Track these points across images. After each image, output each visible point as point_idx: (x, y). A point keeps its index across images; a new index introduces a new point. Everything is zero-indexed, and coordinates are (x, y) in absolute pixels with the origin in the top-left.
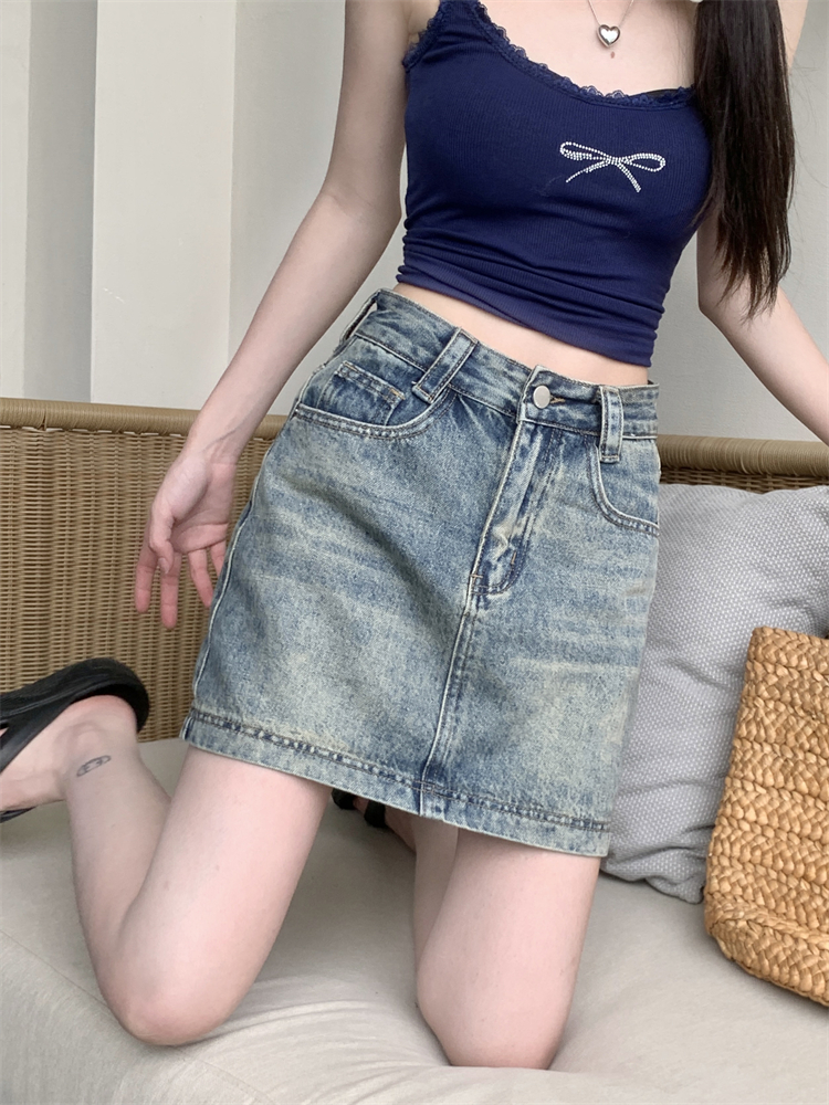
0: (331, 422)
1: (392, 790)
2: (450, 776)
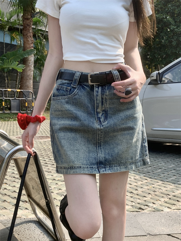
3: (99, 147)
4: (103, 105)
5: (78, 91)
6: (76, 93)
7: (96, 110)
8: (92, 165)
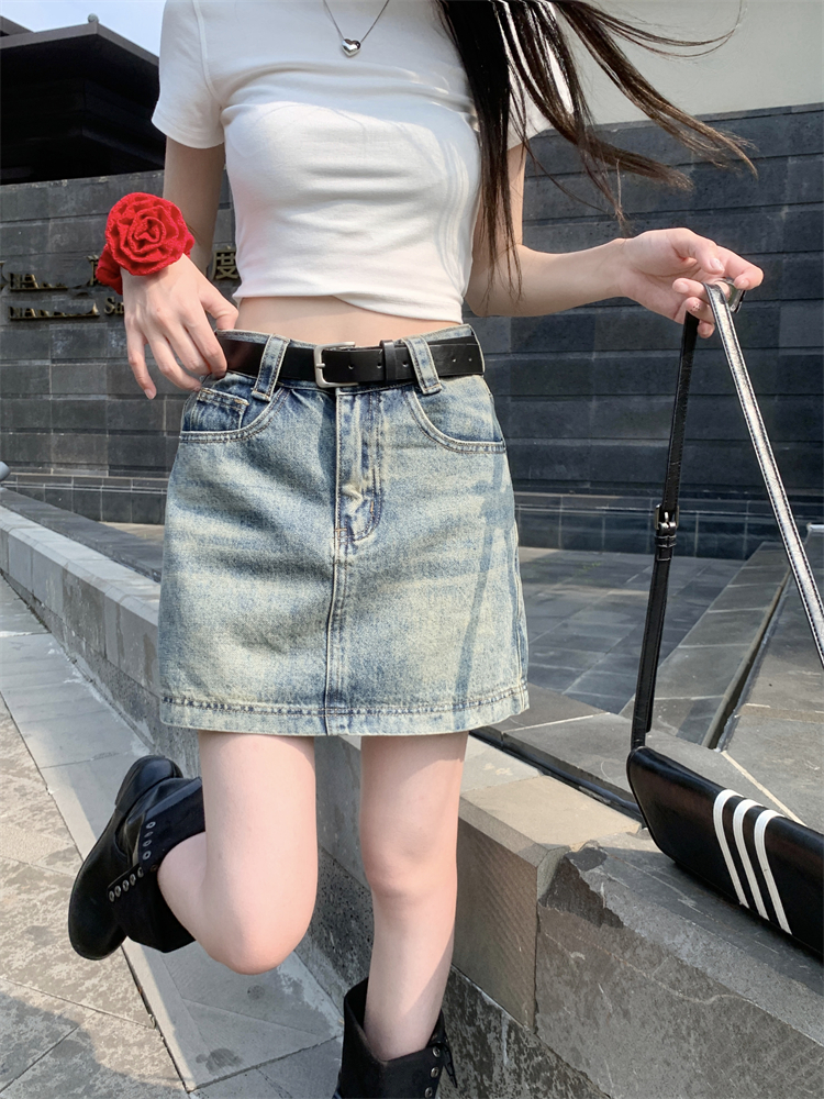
0: (200, 438)
1: (301, 723)
2: (348, 697)
3: (337, 633)
4: (367, 468)
5: (272, 413)
6: (267, 420)
7: (340, 486)
8: (299, 703)
